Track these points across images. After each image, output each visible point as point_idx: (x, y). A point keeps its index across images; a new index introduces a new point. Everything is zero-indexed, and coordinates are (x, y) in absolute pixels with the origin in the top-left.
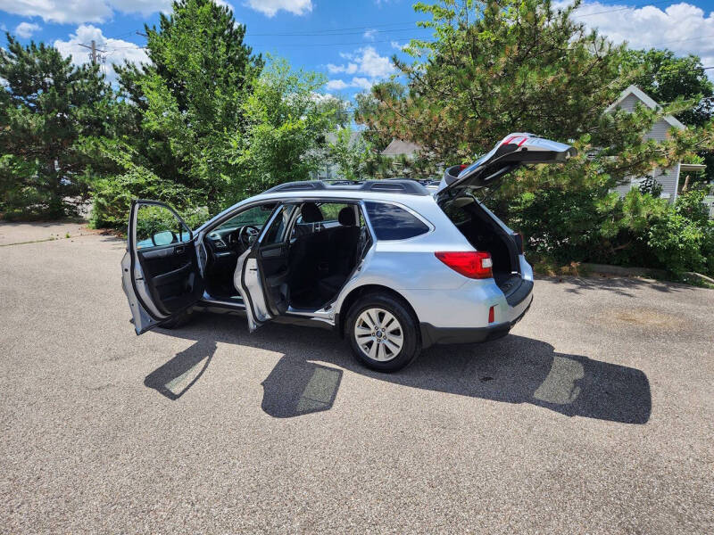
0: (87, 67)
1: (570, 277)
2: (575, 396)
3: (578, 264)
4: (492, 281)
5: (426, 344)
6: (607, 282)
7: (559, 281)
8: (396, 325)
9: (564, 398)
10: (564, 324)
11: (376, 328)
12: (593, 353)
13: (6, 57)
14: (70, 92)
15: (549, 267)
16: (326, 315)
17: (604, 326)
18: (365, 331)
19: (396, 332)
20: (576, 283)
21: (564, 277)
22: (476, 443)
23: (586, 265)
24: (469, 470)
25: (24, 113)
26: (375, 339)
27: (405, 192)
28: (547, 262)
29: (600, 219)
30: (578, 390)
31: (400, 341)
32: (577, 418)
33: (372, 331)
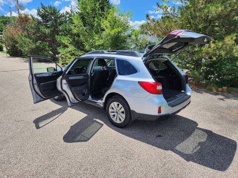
0: (64, 13)
1: (222, 93)
2: (195, 151)
3: (226, 88)
4: (162, 96)
5: (133, 119)
7: (216, 94)
8: (123, 110)
9: (189, 151)
10: (209, 114)
11: (117, 110)
12: (216, 129)
13: (41, 10)
14: (58, 21)
15: (214, 88)
16: (101, 102)
17: (228, 117)
18: (113, 111)
19: (123, 112)
20: (224, 95)
21: (220, 93)
23: (230, 88)
25: (44, 28)
26: (116, 114)
27: (131, 55)
28: (213, 86)
30: (199, 147)
31: (124, 116)
32: (191, 162)
33: (115, 110)
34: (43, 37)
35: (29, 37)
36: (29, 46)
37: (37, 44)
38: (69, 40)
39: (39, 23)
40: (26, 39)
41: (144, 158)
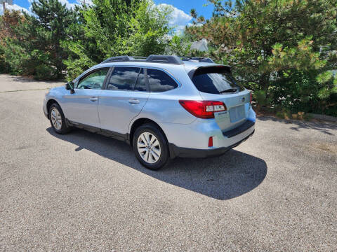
0: (73, 9)
1: (297, 121)
3: (303, 113)
5: (172, 156)
6: (320, 124)
7: (288, 122)
8: (157, 143)
10: (279, 148)
11: (148, 144)
13: (37, 5)
14: (64, 20)
15: (285, 114)
17: (306, 152)
18: (142, 145)
19: (157, 147)
20: (299, 124)
22: (175, 228)
23: (308, 114)
24: (157, 248)
25: (42, 30)
26: (147, 150)
28: (286, 111)
29: (321, 87)
31: (159, 152)
33: (146, 145)
34: (42, 44)
35: (20, 44)
36: (20, 56)
37: (33, 55)
38: (80, 48)
39: (35, 23)
40: (15, 47)
41: (188, 212)
